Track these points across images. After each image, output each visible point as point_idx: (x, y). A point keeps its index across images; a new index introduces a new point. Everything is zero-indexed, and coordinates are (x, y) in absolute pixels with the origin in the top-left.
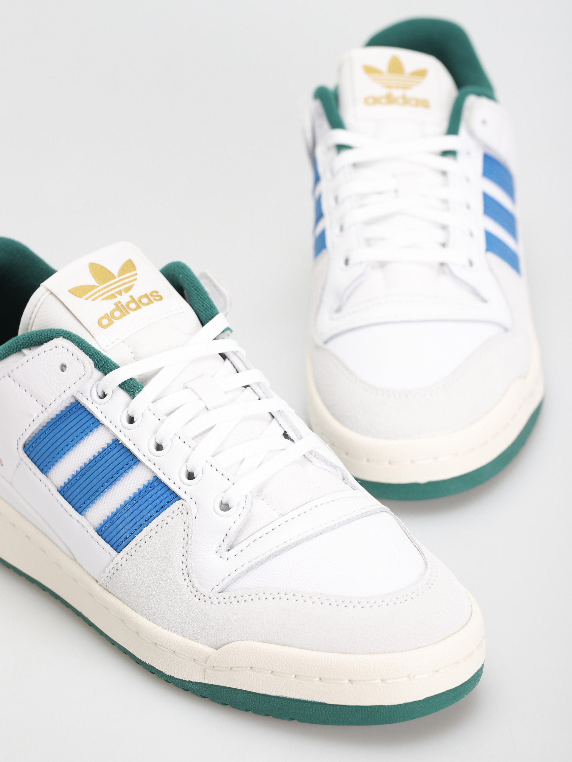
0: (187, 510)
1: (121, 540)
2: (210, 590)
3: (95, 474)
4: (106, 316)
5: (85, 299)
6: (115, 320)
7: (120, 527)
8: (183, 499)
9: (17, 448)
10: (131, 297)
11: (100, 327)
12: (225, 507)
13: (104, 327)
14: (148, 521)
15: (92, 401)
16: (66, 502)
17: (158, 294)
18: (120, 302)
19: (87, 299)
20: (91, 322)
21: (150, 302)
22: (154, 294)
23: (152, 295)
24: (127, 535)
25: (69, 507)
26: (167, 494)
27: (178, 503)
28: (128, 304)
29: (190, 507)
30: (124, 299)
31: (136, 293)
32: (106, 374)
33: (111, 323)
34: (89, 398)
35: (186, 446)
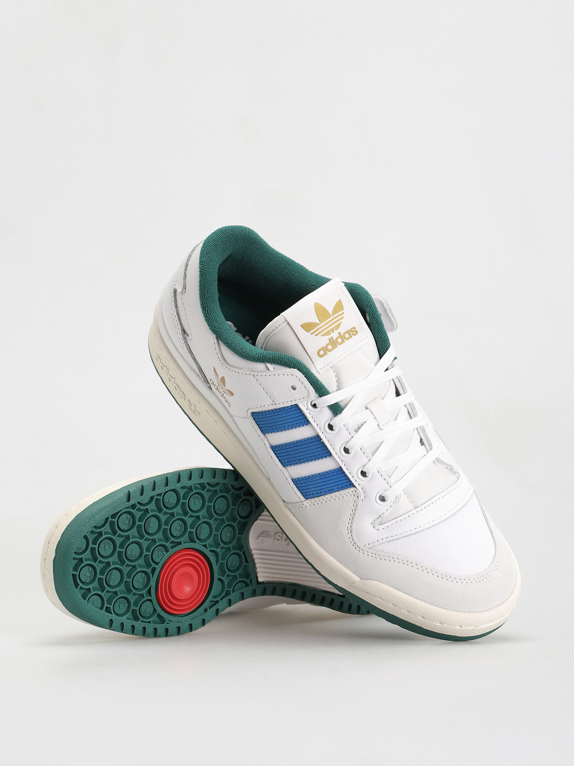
0: (358, 494)
1: (309, 493)
2: (363, 545)
3: (300, 451)
4: (322, 349)
5: (311, 334)
6: (328, 351)
7: (311, 487)
8: (356, 488)
9: (247, 411)
10: (339, 333)
11: (318, 356)
12: (383, 499)
13: (321, 356)
14: (331, 491)
15: (307, 408)
16: (275, 456)
17: (355, 329)
18: (332, 338)
19: (312, 334)
20: (312, 351)
21: (350, 337)
22: (353, 330)
23: (351, 331)
24: (315, 493)
25: (277, 460)
26: (346, 481)
27: (353, 489)
28: (337, 339)
29: (360, 494)
30: (335, 335)
31: (342, 330)
32: (320, 397)
33: (325, 354)
34: (305, 405)
35: (364, 456)
